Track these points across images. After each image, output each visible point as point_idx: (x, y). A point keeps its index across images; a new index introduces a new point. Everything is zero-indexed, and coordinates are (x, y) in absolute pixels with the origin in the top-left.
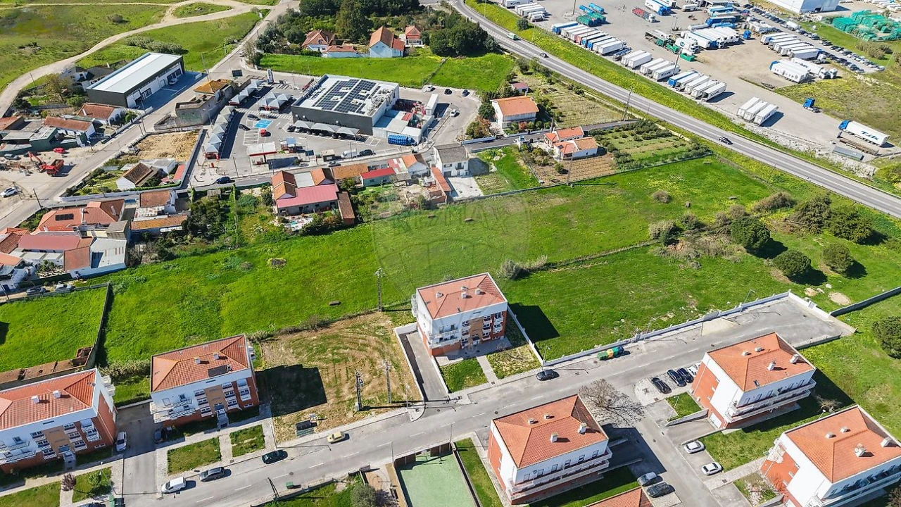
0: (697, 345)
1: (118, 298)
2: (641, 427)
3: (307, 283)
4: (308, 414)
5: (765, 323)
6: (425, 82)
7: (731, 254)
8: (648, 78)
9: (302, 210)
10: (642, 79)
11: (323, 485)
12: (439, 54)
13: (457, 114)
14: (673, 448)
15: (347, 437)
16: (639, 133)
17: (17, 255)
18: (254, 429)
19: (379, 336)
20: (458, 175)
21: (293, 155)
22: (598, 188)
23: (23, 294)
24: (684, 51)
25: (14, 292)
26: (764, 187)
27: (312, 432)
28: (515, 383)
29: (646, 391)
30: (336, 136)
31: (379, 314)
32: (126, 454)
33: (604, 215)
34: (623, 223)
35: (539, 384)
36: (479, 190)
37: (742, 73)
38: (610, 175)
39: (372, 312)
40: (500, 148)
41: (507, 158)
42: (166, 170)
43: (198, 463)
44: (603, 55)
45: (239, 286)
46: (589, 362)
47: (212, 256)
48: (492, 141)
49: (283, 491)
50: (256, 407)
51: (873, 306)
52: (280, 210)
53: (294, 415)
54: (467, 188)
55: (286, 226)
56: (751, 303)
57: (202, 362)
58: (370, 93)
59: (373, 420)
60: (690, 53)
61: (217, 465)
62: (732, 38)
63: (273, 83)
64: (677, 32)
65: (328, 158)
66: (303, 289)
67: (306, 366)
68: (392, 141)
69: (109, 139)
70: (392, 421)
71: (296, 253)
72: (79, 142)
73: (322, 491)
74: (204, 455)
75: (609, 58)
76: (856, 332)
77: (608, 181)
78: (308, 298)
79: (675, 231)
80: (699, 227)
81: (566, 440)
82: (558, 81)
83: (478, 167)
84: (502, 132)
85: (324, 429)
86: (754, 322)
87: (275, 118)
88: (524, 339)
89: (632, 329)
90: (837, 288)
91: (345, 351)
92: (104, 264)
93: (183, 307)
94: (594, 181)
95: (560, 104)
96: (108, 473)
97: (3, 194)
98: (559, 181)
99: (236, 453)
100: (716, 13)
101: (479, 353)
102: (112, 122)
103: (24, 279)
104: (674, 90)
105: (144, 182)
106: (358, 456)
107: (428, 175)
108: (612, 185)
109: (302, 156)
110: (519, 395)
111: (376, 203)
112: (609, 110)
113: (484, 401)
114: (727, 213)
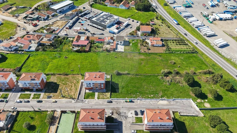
0: (154, 106)
1: (30, 58)
2: (124, 122)
3: (69, 64)
4: (52, 95)
5: (178, 106)
6: (129, 17)
7: (182, 83)
8: (193, 26)
9: (78, 46)
10: (191, 26)
11: (45, 111)
12: (137, 10)
13: (132, 28)
14: (128, 130)
15: (56, 102)
16: (178, 42)
17: (16, 43)
18: (39, 94)
19: (77, 81)
20: (121, 45)
21: (85, 31)
22: (156, 56)
23: (13, 52)
24: (210, 20)
25: (12, 51)
26: (207, 66)
27: (50, 99)
28: (101, 101)
29: (132, 113)
30: (98, 28)
31: (80, 75)
32: (13, 92)
33: (152, 64)
34: (156, 67)
35: (106, 103)
36: (123, 50)
37: (225, 30)
38: (161, 53)
39: (79, 75)
40: (136, 39)
41: (136, 42)
42: (55, 30)
43: (25, 98)
44: (184, 17)
45: (55, 61)
46: (122, 101)
47: (53, 53)
48: (135, 37)
49: (37, 109)
50: (42, 90)
51: (217, 110)
52: (73, 45)
53: (49, 94)
54: (121, 48)
55: (73, 49)
56: (178, 99)
57: (30, 77)
58: (110, 18)
59: (64, 100)
60: (211, 21)
61: (28, 100)
62: (228, 18)
63: (92, 12)
64: (212, 13)
65: (92, 34)
66: (68, 65)
67: (57, 83)
68: (110, 32)
69: (49, 20)
70: (68, 102)
71: (71, 56)
72: (43, 20)
73: (45, 112)
74: (27, 97)
75: (185, 18)
76: (204, 116)
77: (160, 55)
78: (67, 67)
79: (170, 73)
80: (178, 73)
81: (93, 119)
82: (165, 23)
83: (127, 43)
84: (140, 35)
85: (53, 99)
86: (175, 104)
87: (87, 21)
88: (110, 91)
89: (139, 96)
90: (209, 102)
91: (68, 82)
92: (31, 49)
93: (41, 63)
94: (156, 54)
95: (161, 30)
96: (8, 95)
97: (22, 29)
98: (146, 52)
99: (33, 98)
100: (229, 9)
101: (97, 91)
102: (52, 16)
103: (15, 49)
104: (198, 31)
105: (49, 32)
106: (56, 107)
107: (113, 43)
108: (160, 56)
109: (87, 32)
110: (100, 105)
111: (96, 48)
112: (174, 34)
113: (91, 103)
114: (189, 72)
